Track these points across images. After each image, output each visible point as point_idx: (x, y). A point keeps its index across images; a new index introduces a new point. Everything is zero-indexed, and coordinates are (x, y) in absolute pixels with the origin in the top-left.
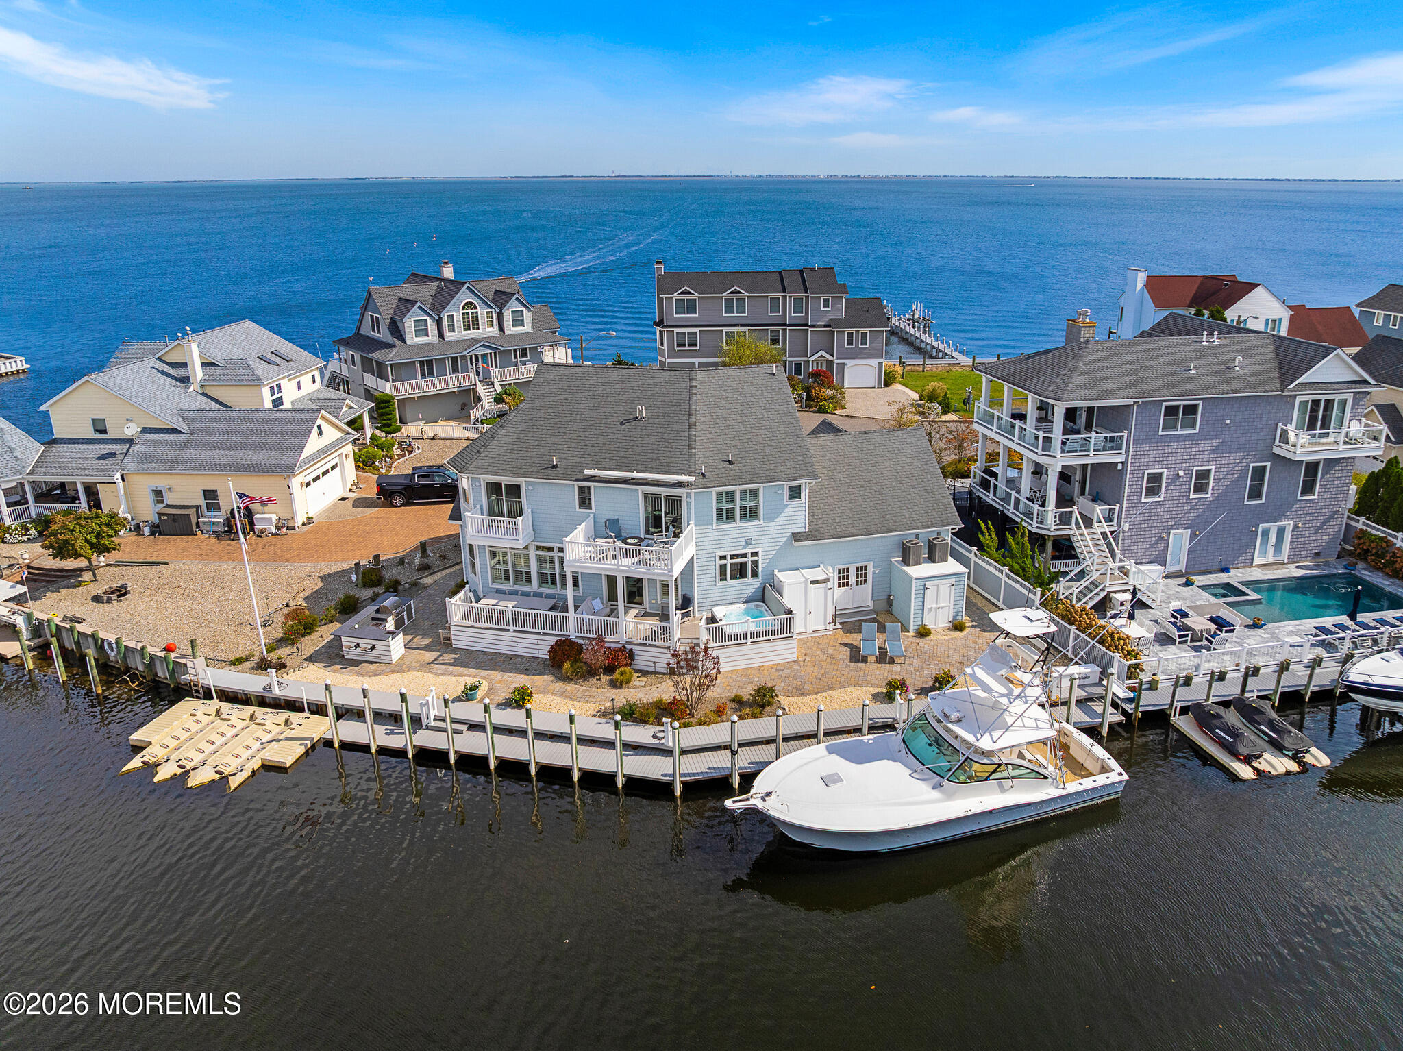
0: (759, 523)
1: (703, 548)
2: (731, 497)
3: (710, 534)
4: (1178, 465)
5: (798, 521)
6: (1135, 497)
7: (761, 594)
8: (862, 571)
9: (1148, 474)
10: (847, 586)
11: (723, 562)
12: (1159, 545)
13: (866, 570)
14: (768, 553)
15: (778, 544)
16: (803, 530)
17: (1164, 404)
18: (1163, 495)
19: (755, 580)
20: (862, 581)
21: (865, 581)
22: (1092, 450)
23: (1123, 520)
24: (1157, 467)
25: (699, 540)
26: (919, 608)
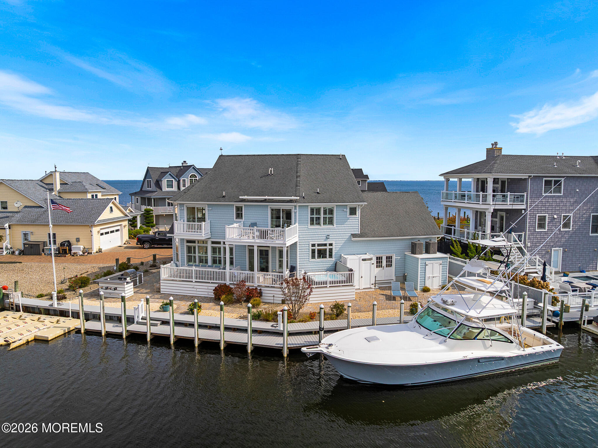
0: (333, 227)
1: (302, 239)
2: (318, 211)
3: (307, 231)
4: (553, 212)
5: (355, 228)
6: (532, 229)
7: (334, 268)
8: (389, 259)
9: (538, 216)
10: (381, 267)
11: (313, 248)
12: (546, 256)
13: (391, 258)
14: (338, 244)
15: (344, 240)
16: (357, 232)
17: (544, 179)
18: (547, 228)
19: (331, 259)
20: (389, 265)
21: (391, 265)
22: (509, 201)
23: (527, 241)
24: (543, 212)
25: (300, 234)
26: (423, 276)
